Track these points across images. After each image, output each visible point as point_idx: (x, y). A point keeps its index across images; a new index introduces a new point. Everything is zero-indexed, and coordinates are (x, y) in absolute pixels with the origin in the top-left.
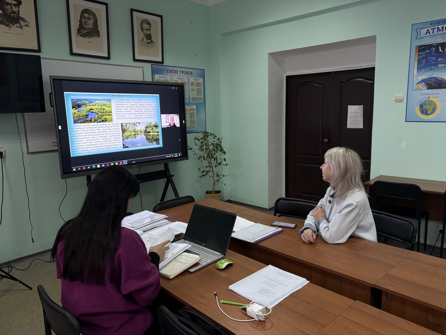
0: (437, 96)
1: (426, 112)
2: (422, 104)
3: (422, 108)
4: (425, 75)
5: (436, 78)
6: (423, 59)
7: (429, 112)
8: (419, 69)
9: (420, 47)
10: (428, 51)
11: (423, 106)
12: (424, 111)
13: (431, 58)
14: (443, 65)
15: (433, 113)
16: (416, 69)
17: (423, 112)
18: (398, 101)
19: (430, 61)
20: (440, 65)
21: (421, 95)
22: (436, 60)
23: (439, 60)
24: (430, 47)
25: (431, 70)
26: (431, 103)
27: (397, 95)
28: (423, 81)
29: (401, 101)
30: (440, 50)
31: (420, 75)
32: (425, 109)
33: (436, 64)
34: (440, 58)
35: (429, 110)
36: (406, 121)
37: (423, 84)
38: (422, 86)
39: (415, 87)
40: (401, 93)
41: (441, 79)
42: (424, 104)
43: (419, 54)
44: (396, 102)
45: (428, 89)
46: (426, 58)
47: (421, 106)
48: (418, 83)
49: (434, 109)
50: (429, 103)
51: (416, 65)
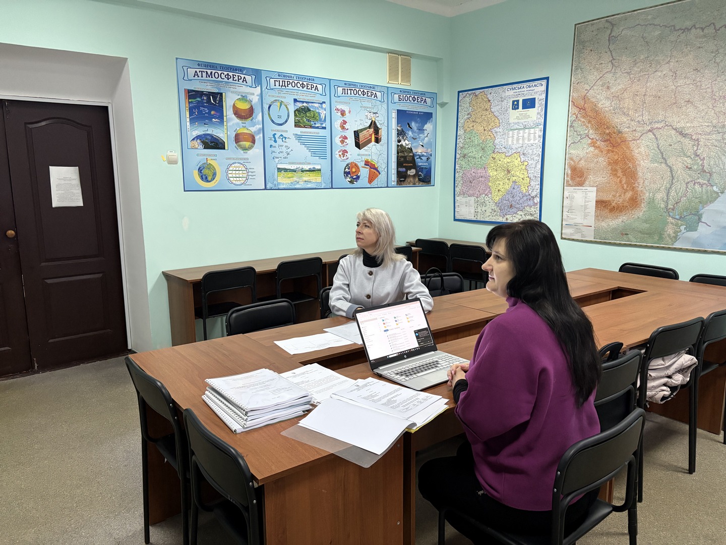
0: (215, 158)
1: (206, 178)
2: (200, 168)
3: (201, 173)
4: (200, 130)
5: (211, 136)
6: (194, 107)
7: (209, 178)
8: (192, 121)
9: (189, 91)
10: (199, 99)
11: (201, 170)
12: (204, 176)
13: (203, 108)
14: (217, 120)
15: (214, 179)
16: (188, 120)
17: (202, 178)
18: (172, 162)
19: (204, 112)
20: (214, 120)
21: (198, 155)
22: (209, 113)
23: (213, 112)
24: (200, 94)
25: (205, 124)
26: (210, 167)
27: (169, 153)
28: (198, 137)
29: (175, 162)
30: (212, 102)
31: (194, 129)
32: (205, 174)
33: (210, 117)
34: (213, 110)
35: (210, 176)
36: (185, 191)
37: (198, 141)
38: (197, 143)
39: (190, 144)
40: (173, 152)
41: (217, 138)
42: (203, 167)
43: (190, 100)
44: (169, 164)
45: (204, 148)
46: (197, 107)
47: (200, 170)
48: (193, 139)
49: (214, 174)
50: (208, 167)
51: (188, 115)
